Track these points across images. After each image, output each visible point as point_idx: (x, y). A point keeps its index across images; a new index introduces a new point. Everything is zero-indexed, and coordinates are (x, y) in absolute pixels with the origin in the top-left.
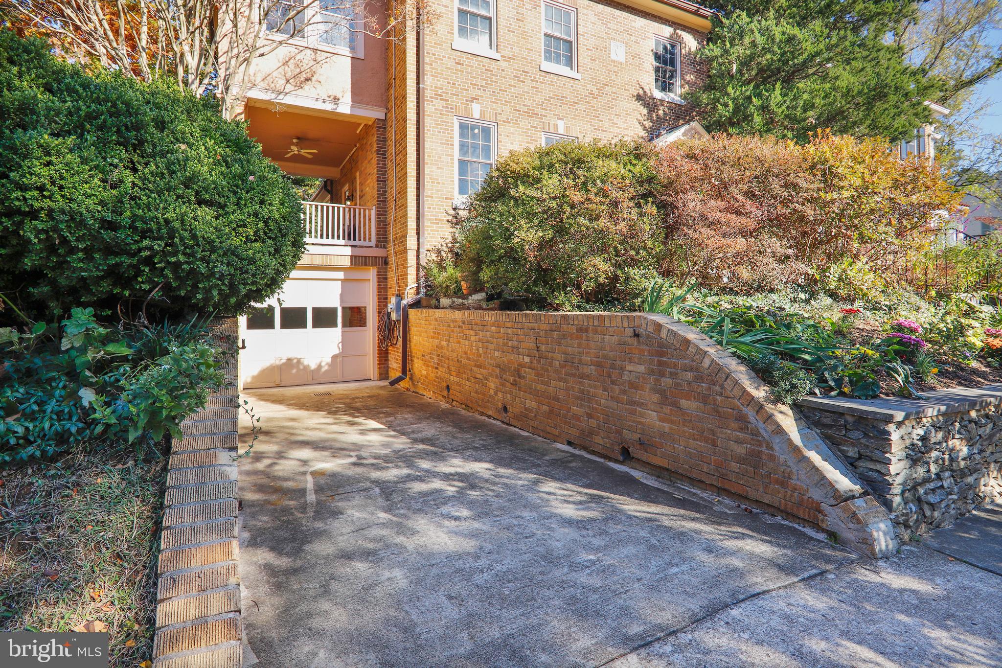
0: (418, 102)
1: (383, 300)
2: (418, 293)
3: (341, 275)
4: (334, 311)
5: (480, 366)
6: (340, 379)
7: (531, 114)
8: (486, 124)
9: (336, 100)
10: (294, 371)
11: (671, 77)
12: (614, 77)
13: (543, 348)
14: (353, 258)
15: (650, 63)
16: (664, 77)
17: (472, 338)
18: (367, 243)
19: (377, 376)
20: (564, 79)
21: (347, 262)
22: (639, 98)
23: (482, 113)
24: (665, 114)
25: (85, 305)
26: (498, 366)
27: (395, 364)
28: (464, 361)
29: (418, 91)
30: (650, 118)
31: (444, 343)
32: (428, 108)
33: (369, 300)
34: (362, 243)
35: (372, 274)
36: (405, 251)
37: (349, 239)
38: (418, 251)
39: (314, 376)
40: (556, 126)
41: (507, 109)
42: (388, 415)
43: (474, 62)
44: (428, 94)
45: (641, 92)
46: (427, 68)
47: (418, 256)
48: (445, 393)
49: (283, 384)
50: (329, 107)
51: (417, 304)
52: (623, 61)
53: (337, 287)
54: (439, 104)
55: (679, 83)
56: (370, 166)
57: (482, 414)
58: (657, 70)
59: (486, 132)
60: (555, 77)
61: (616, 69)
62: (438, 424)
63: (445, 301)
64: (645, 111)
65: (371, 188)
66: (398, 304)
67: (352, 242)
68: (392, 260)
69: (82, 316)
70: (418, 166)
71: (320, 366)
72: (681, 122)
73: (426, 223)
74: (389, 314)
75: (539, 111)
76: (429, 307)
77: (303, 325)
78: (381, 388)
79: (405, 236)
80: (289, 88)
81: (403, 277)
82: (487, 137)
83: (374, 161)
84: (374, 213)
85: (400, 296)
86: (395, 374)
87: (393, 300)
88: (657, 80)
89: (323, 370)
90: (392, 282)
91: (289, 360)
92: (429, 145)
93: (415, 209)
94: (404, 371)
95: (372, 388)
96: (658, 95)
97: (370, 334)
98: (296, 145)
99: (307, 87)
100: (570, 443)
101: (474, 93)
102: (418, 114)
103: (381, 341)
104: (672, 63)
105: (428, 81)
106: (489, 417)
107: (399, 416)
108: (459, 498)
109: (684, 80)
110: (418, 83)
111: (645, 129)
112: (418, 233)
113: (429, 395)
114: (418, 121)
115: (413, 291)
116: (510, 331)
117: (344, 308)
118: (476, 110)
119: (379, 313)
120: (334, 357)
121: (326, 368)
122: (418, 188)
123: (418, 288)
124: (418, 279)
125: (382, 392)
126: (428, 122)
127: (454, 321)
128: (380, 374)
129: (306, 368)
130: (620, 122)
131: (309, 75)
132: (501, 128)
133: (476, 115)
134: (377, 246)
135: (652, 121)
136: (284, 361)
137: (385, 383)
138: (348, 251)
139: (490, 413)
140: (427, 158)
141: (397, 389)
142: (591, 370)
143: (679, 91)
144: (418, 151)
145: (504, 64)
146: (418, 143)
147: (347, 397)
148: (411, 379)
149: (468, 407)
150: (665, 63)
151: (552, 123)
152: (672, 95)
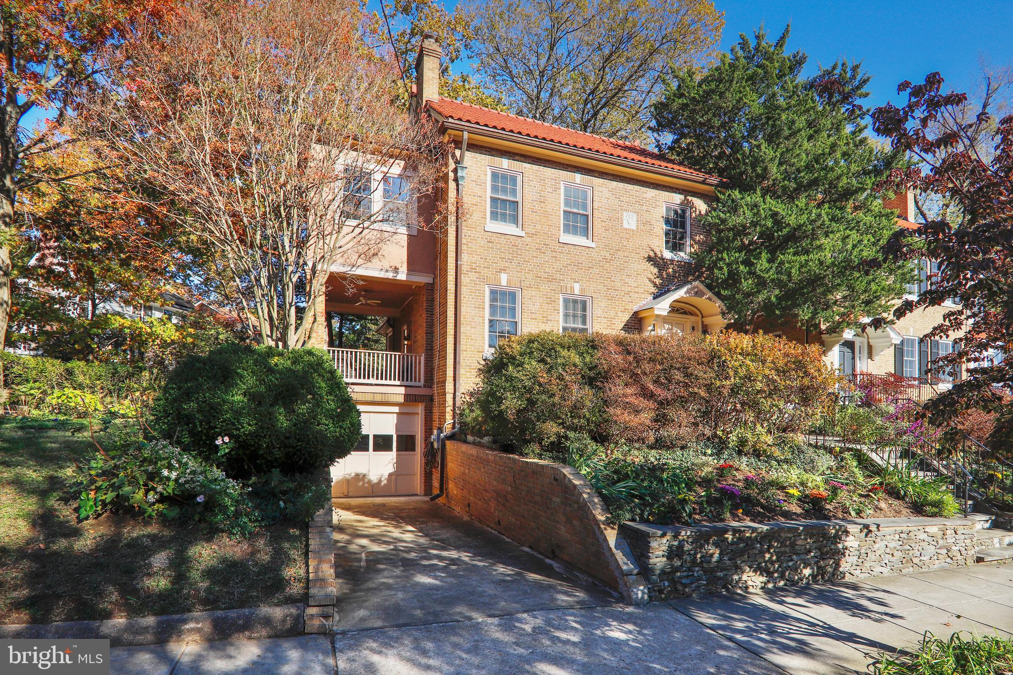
0: (456, 276)
1: (428, 431)
2: (454, 427)
3: (396, 409)
4: (390, 438)
5: (486, 491)
6: (393, 493)
7: (551, 280)
8: (512, 289)
9: (396, 270)
10: (361, 484)
11: (682, 238)
12: (625, 243)
13: (517, 482)
14: (406, 396)
15: (661, 228)
16: (675, 238)
17: (482, 470)
18: (417, 384)
19: (423, 493)
20: (580, 248)
21: (401, 399)
22: (650, 259)
23: (509, 281)
24: (674, 271)
25: (276, 467)
26: (495, 491)
27: (436, 483)
28: (478, 486)
29: (457, 266)
30: (660, 276)
31: (467, 471)
32: (464, 280)
33: (418, 430)
34: (413, 383)
35: (420, 409)
36: (444, 394)
37: (403, 380)
38: (454, 394)
39: (374, 490)
40: (572, 288)
41: (530, 276)
42: (423, 523)
43: (503, 240)
44: (464, 268)
45: (652, 254)
46: (464, 247)
47: (454, 398)
48: (467, 509)
49: (351, 494)
50: (390, 275)
51: (452, 437)
52: (635, 228)
53: (393, 419)
54: (473, 276)
55: (688, 243)
56: (421, 319)
57: (488, 526)
58: (667, 234)
59: (513, 296)
60: (572, 247)
61: (628, 236)
62: (454, 531)
63: (470, 438)
64: (656, 270)
65: (421, 337)
66: (439, 435)
67: (405, 383)
68: (436, 399)
69: (276, 471)
70: (456, 326)
71: (380, 481)
72: (691, 278)
73: (462, 371)
74: (432, 443)
75: (558, 276)
76: (460, 440)
77: (366, 449)
78: (425, 502)
79: (444, 382)
80: (360, 261)
81: (443, 414)
82: (514, 301)
83: (424, 316)
84: (423, 359)
85: (440, 430)
86: (436, 491)
87: (435, 432)
88: (667, 242)
89: (383, 484)
90: (436, 416)
91: (357, 475)
92: (464, 309)
93: (452, 360)
94: (441, 490)
95: (417, 502)
96: (668, 255)
97: (418, 457)
98: (364, 296)
99: (375, 260)
100: (530, 547)
101: (502, 264)
102: (456, 285)
103: (426, 464)
104: (683, 225)
105: (465, 258)
106: (492, 528)
107: (430, 524)
108: (444, 569)
109: (694, 240)
110: (457, 260)
111: (655, 285)
112: (455, 380)
113: (458, 510)
114: (456, 291)
115: (450, 426)
116: (501, 468)
117: (397, 436)
118: (504, 279)
119: (425, 440)
120: (390, 475)
121: (385, 482)
122: (455, 344)
123: (454, 423)
124: (454, 418)
125: (424, 506)
126: (464, 291)
127: (472, 455)
128: (425, 490)
129: (370, 481)
130: (631, 282)
131: (376, 251)
132: (525, 292)
133: (504, 282)
134: (425, 386)
135: (662, 279)
136: (353, 475)
137: (427, 499)
138: (402, 390)
139: (492, 525)
140: (463, 319)
141: (437, 504)
142: (538, 498)
143: (688, 250)
144: (456, 314)
145: (528, 240)
146: (456, 308)
147: (396, 508)
148: (447, 496)
149: (480, 521)
150: (675, 226)
151: (569, 285)
152: (682, 254)
